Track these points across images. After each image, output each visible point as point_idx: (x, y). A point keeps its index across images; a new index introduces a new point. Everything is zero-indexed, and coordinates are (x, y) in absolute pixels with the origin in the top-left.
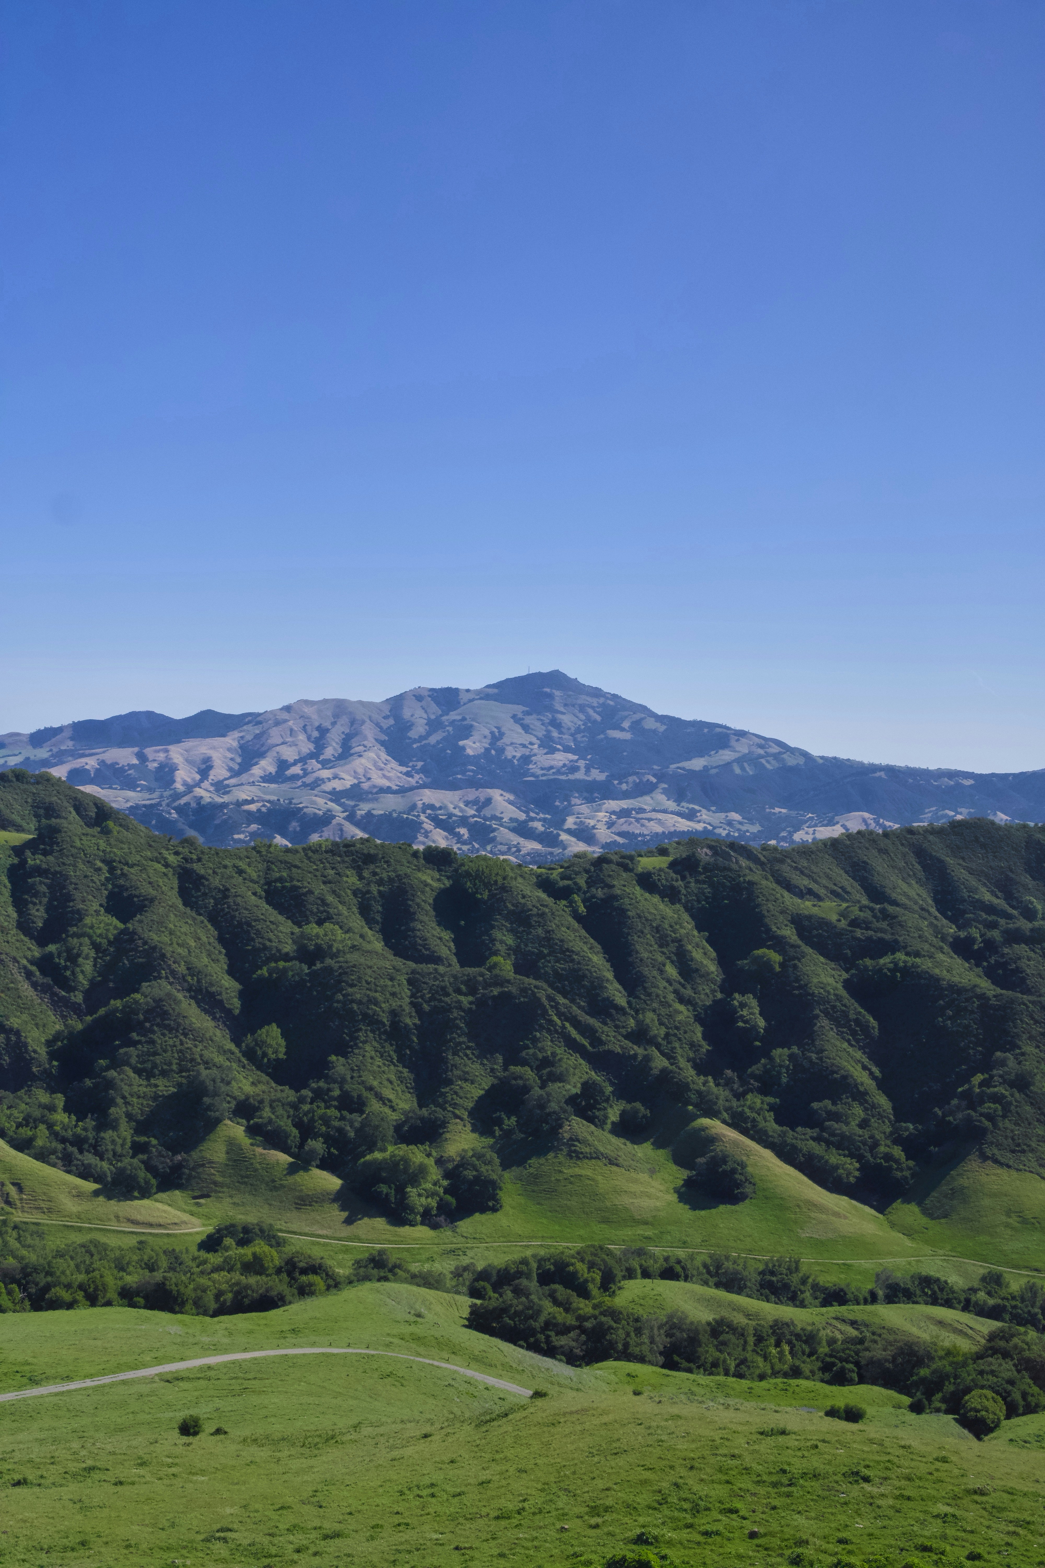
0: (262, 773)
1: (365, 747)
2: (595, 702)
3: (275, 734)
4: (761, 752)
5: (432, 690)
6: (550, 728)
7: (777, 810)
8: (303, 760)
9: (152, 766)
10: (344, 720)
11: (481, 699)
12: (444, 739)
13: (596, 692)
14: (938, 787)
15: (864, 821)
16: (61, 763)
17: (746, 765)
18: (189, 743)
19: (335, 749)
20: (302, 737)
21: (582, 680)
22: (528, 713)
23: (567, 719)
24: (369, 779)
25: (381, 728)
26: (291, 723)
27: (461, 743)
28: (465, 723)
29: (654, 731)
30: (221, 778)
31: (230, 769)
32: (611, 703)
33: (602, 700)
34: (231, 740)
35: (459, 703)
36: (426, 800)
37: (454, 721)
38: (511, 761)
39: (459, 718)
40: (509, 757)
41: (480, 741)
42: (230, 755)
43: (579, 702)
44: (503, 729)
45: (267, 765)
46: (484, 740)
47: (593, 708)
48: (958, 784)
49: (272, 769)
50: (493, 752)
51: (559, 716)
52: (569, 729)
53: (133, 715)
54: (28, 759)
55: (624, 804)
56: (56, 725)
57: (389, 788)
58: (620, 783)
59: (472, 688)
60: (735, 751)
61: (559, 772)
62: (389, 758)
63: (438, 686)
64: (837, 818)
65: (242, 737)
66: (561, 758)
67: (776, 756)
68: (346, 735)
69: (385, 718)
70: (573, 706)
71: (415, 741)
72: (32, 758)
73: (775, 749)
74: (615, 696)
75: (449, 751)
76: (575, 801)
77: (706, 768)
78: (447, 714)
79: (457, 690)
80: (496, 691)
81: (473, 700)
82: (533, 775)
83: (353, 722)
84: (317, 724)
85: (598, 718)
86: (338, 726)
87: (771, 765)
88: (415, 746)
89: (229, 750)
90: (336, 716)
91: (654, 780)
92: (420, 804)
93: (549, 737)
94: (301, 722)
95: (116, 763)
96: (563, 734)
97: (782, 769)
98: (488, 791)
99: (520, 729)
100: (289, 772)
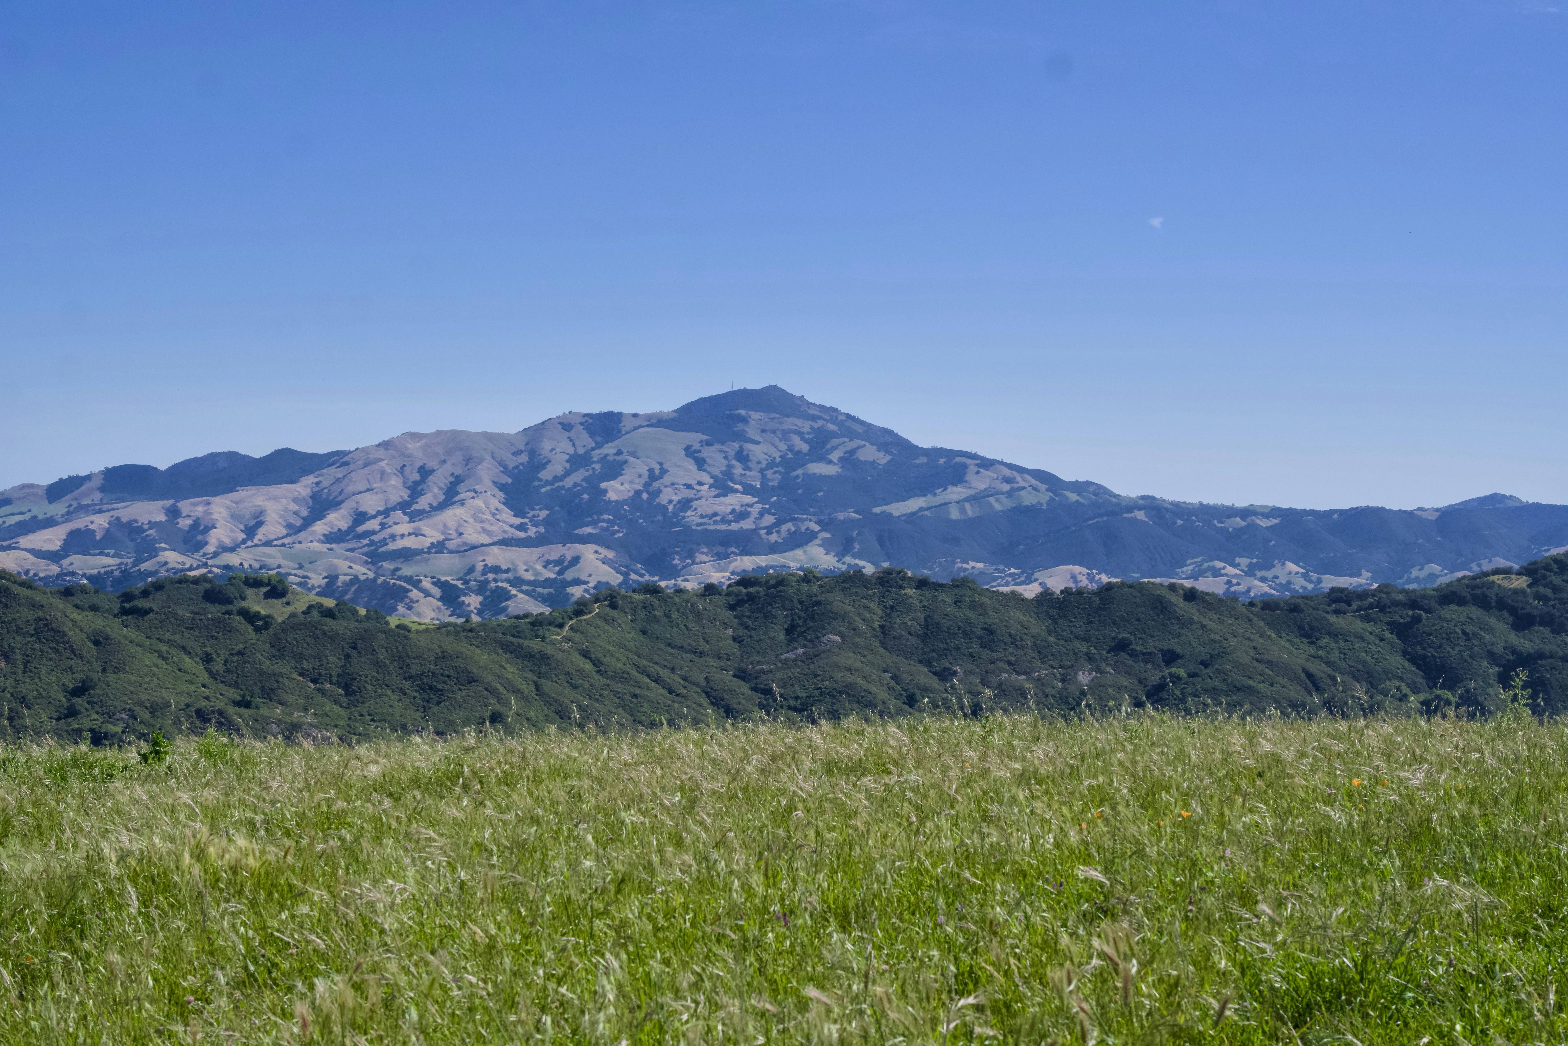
0: (327, 530)
1: (476, 492)
2: (806, 426)
3: (359, 480)
4: (1005, 487)
5: (585, 415)
6: (734, 462)
7: (972, 564)
8: (386, 513)
9: (184, 523)
10: (457, 458)
11: (650, 426)
12: (585, 479)
14: (1222, 531)
15: (1074, 577)
16: (68, 521)
17: (968, 505)
18: (243, 493)
19: (435, 496)
20: (395, 481)
21: (810, 398)
22: (708, 444)
23: (759, 451)
24: (461, 534)
25: (505, 467)
26: (383, 464)
27: (603, 485)
28: (620, 458)
29: (874, 463)
30: (272, 537)
31: (289, 526)
33: (822, 423)
34: (303, 488)
35: (620, 432)
36: (490, 561)
37: (607, 455)
38: (665, 507)
39: (615, 451)
40: (665, 502)
41: (632, 482)
42: (294, 507)
43: (784, 427)
44: (665, 466)
45: (338, 519)
46: (638, 480)
47: (800, 434)
48: (1252, 526)
49: (344, 525)
50: (645, 496)
51: (749, 446)
52: (759, 463)
54: (32, 517)
56: (83, 473)
58: (769, 533)
59: (640, 412)
61: (724, 521)
62: (501, 506)
63: (594, 410)
65: (317, 484)
66: (733, 501)
68: (457, 477)
69: (514, 454)
70: (775, 432)
71: (547, 483)
72: (40, 516)
75: (586, 496)
76: (700, 557)
77: (920, 510)
78: (600, 448)
79: (620, 414)
81: (641, 426)
82: (684, 525)
83: (468, 460)
84: (419, 464)
85: (805, 448)
86: (447, 466)
87: (1000, 505)
88: (543, 490)
89: (296, 500)
90: (449, 452)
91: (815, 529)
92: (480, 566)
93: (728, 474)
94: (399, 462)
95: (136, 521)
96: (749, 469)
97: (1013, 510)
98: (580, 547)
99: (690, 465)
100: (360, 529)
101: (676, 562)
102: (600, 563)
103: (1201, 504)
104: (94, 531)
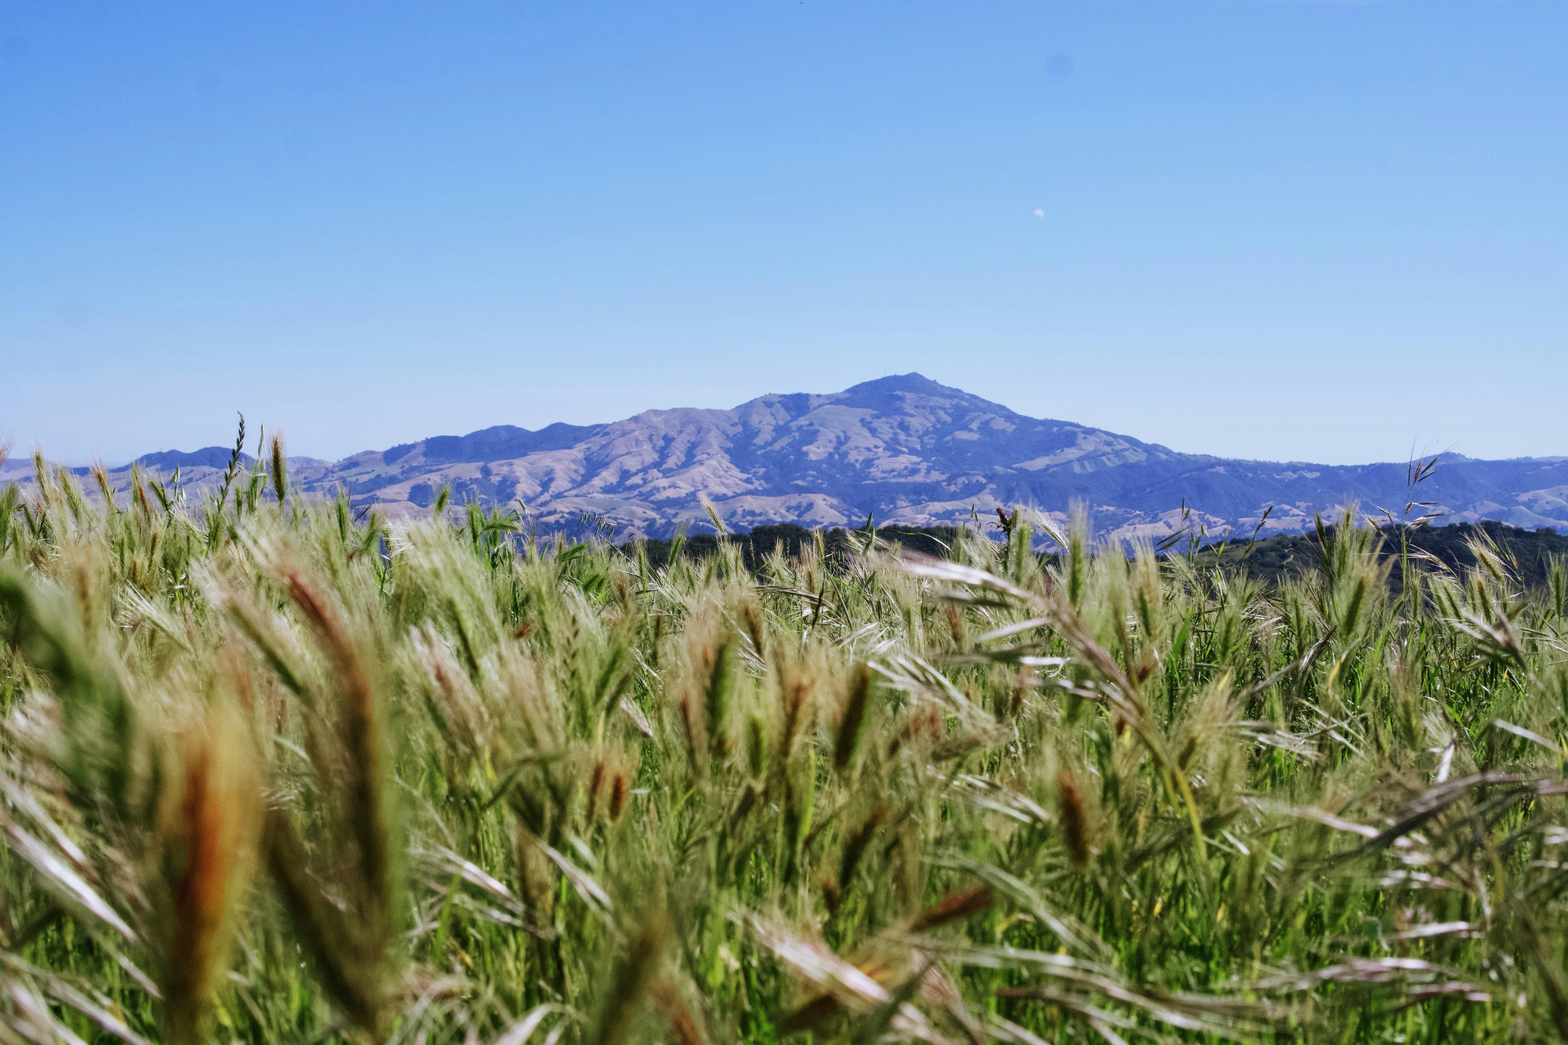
0: (602, 484)
1: (708, 454)
2: (947, 403)
3: (620, 446)
4: (1108, 449)
5: (781, 396)
6: (898, 431)
7: (1105, 508)
8: (645, 470)
9: (495, 479)
10: (691, 429)
11: (831, 403)
12: (790, 444)
13: (956, 394)
14: (1280, 481)
16: (407, 479)
17: (1086, 463)
18: (533, 457)
19: (678, 458)
20: (647, 447)
21: (941, 382)
22: (877, 417)
23: (916, 422)
24: (706, 487)
25: (727, 435)
26: (637, 433)
27: (805, 449)
28: (812, 428)
29: (1002, 431)
30: (562, 490)
31: (573, 481)
33: (955, 401)
34: (578, 452)
35: (808, 408)
36: (747, 507)
37: (801, 426)
38: (853, 465)
39: (807, 423)
40: (852, 461)
41: (825, 446)
42: (573, 467)
43: (931, 404)
44: (849, 434)
45: (609, 476)
46: (829, 445)
47: (944, 409)
48: (1302, 478)
49: (614, 480)
50: (836, 457)
51: (908, 419)
52: (917, 431)
53: (495, 430)
54: (379, 476)
55: (949, 506)
56: (410, 442)
57: (725, 495)
58: (949, 485)
59: (822, 393)
60: (1080, 449)
61: (900, 475)
62: (731, 465)
63: (788, 392)
64: (1161, 515)
65: (588, 449)
66: (904, 461)
67: (1117, 453)
68: (693, 443)
69: (732, 425)
70: (924, 408)
71: (760, 447)
72: (383, 475)
75: (792, 457)
76: (901, 503)
77: (1048, 467)
78: (796, 420)
79: (807, 395)
80: (847, 395)
81: (824, 404)
82: (873, 479)
83: (699, 431)
84: (663, 433)
85: (949, 419)
86: (684, 435)
87: (1111, 463)
88: (759, 453)
89: (574, 461)
90: (684, 425)
91: (984, 481)
92: (740, 511)
93: (895, 440)
94: (647, 432)
95: (460, 478)
96: (910, 436)
97: (1120, 466)
98: (811, 496)
99: (866, 433)
100: (629, 483)
101: (883, 507)
102: (828, 508)
103: (1256, 462)
104: (431, 487)
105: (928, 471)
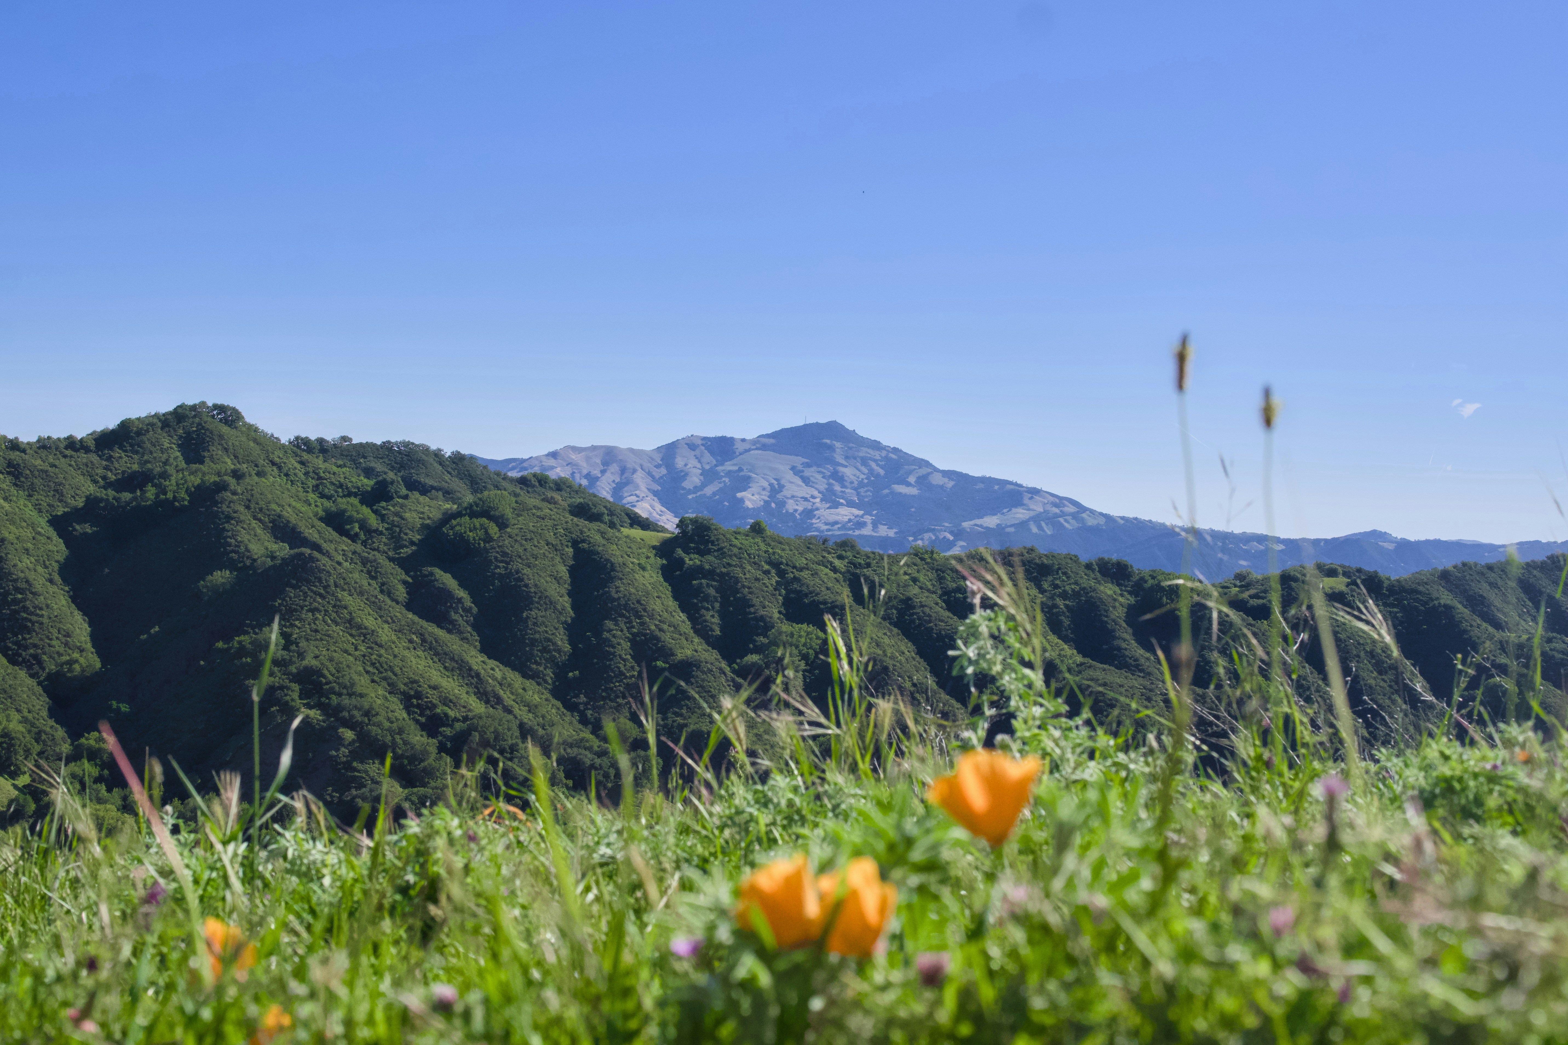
1: (638, 496)
2: (877, 455)
4: (1058, 510)
5: (706, 438)
6: (831, 481)
10: (614, 468)
11: (756, 448)
12: (721, 490)
13: (876, 445)
14: (1248, 552)
17: (1043, 524)
21: (860, 432)
22: (808, 465)
23: (849, 472)
25: (653, 477)
26: (558, 470)
27: (739, 495)
28: (741, 474)
29: (942, 487)
32: (894, 456)
35: (734, 452)
37: (730, 472)
38: (792, 515)
39: (735, 468)
40: (791, 511)
41: (759, 494)
43: (861, 454)
44: (783, 482)
46: (764, 493)
47: (875, 461)
48: (1268, 549)
50: (773, 505)
51: (841, 469)
52: (852, 483)
59: (748, 438)
60: (1029, 510)
61: (844, 527)
62: (664, 509)
63: (711, 434)
66: (845, 514)
67: (1075, 516)
68: (617, 484)
69: (657, 466)
70: (855, 458)
71: (690, 492)
73: (1071, 509)
74: (896, 450)
75: (726, 503)
77: (1000, 526)
78: (722, 464)
79: (732, 440)
80: (772, 441)
81: (748, 449)
82: (817, 530)
83: (623, 470)
84: (585, 472)
85: (882, 472)
86: (608, 474)
87: (1070, 524)
88: (690, 497)
90: (606, 463)
91: (951, 538)
93: (831, 490)
96: (846, 487)
97: (1083, 528)
99: (799, 481)
105: (875, 525)
